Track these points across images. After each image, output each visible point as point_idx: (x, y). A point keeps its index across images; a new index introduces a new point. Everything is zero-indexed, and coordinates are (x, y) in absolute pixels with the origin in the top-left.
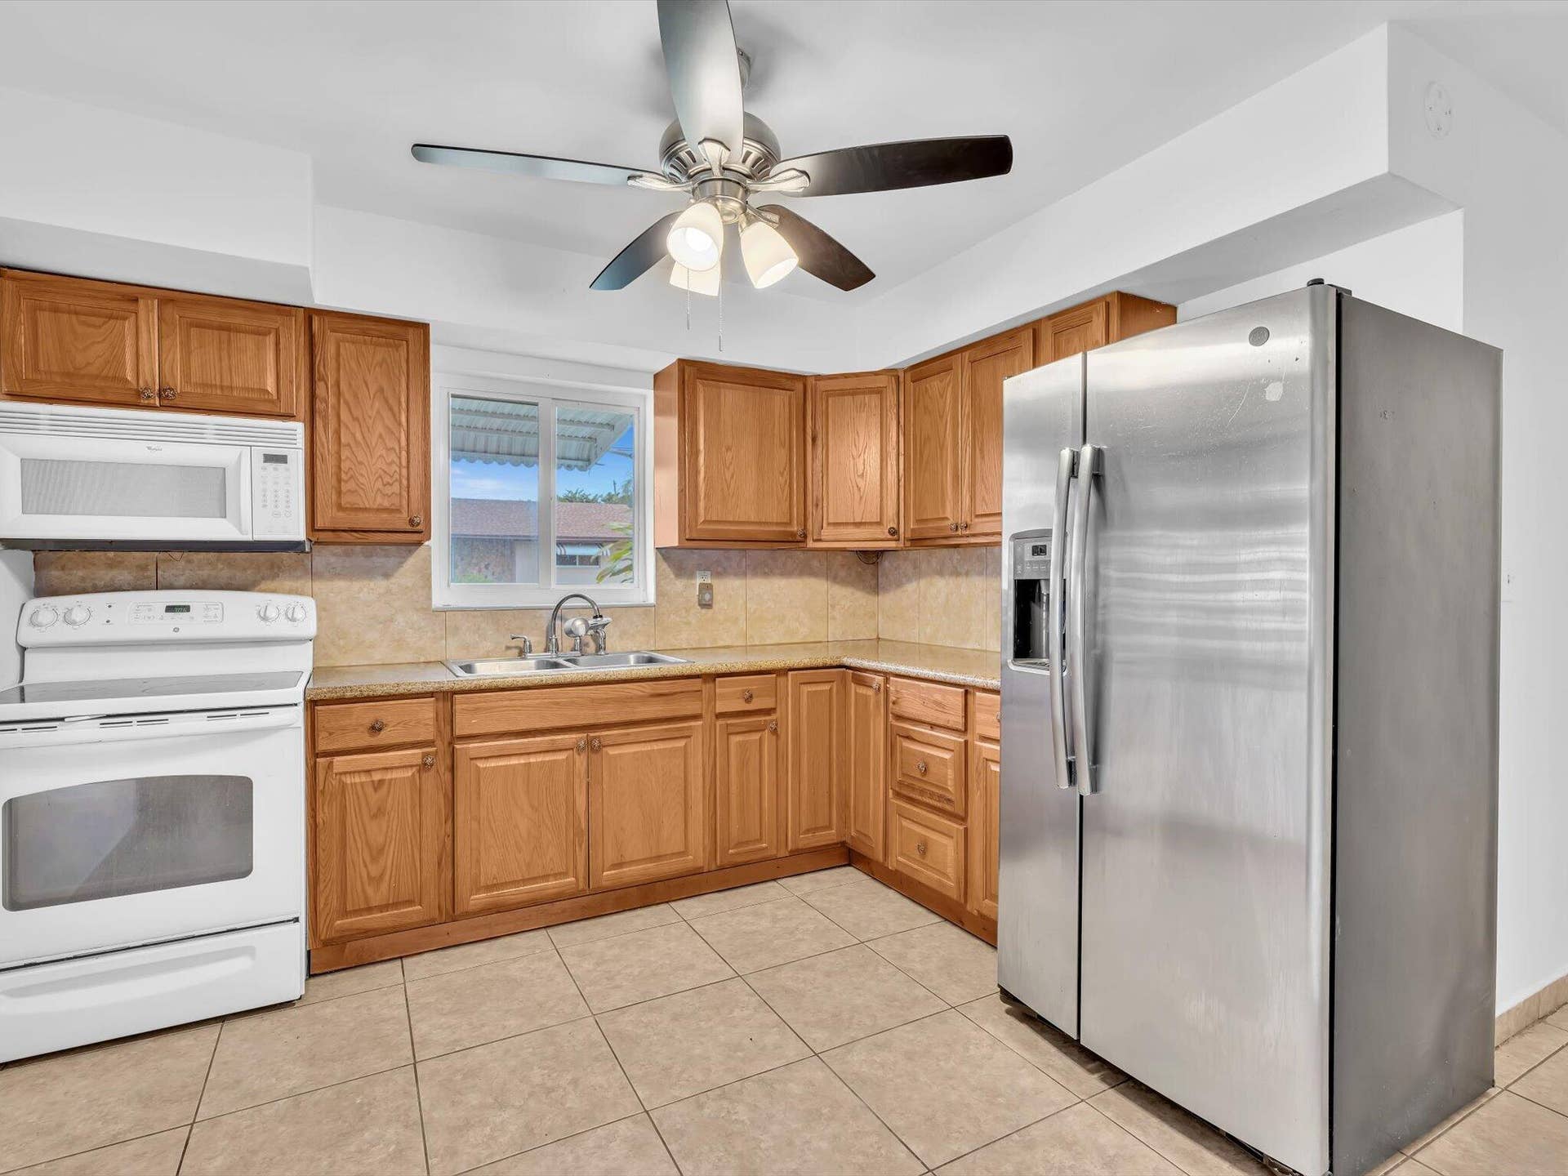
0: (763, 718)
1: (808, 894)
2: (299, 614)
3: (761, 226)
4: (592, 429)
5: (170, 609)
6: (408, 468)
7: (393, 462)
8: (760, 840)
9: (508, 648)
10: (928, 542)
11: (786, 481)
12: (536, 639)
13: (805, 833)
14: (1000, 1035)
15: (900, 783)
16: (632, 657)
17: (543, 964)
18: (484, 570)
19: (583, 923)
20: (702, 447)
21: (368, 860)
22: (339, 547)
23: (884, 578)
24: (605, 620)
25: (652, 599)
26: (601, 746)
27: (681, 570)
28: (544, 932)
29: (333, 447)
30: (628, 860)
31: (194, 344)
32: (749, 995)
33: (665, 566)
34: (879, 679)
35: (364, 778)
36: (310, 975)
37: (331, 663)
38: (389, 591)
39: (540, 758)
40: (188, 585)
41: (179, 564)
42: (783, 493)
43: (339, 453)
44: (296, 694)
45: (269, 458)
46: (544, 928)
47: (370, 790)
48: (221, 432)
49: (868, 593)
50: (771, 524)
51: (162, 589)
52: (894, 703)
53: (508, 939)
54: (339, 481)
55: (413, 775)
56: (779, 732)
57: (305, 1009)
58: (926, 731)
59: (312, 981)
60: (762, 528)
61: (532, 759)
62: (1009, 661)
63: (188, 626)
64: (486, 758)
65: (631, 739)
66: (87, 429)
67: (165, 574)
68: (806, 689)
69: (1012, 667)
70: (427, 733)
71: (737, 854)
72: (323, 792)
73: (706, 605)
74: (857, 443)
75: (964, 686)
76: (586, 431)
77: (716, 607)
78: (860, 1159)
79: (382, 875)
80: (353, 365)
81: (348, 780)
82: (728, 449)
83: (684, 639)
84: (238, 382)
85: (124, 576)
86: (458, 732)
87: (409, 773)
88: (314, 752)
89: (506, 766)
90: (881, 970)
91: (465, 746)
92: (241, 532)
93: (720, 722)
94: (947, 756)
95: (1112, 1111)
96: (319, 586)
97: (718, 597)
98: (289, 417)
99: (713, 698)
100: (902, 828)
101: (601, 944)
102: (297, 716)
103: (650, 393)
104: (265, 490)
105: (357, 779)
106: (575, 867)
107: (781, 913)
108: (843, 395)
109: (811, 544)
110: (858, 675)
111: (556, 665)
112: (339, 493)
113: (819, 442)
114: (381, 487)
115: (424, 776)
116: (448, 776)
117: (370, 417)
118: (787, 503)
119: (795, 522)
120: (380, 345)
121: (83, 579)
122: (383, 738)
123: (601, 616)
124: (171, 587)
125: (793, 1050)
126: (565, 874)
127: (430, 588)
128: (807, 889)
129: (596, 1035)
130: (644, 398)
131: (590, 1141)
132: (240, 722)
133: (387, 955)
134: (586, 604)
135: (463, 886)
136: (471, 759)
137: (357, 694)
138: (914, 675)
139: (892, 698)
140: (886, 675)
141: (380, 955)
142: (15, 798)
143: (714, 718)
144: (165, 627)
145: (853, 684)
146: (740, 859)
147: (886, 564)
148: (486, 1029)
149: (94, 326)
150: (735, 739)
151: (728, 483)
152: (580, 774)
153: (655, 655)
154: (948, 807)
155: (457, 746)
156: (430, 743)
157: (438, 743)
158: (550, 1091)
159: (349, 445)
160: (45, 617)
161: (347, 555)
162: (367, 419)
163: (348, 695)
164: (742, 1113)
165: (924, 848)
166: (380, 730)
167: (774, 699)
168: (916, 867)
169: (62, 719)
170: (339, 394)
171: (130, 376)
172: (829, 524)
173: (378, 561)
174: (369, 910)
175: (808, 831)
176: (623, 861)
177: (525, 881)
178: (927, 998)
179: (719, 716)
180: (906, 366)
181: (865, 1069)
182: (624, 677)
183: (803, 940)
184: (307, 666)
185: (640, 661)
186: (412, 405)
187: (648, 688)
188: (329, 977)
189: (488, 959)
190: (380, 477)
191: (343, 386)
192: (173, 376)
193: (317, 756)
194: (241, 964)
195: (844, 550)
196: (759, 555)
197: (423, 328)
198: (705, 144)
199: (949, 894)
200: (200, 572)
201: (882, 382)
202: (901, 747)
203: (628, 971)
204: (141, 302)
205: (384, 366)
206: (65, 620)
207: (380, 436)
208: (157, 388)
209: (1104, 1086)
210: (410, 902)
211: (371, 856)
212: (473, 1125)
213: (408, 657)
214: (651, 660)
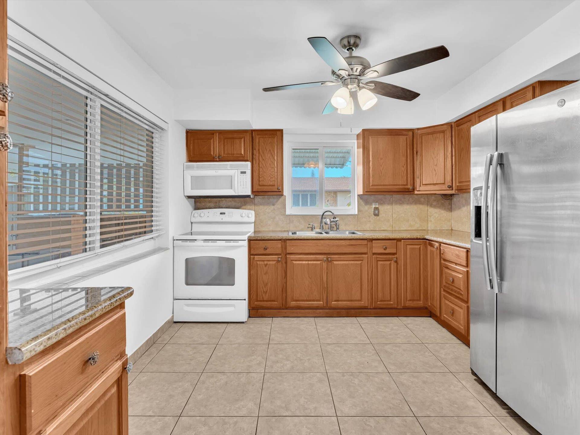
0: (391, 256)
1: (408, 324)
2: (250, 216)
3: (364, 90)
4: (342, 154)
5: (221, 213)
6: (277, 173)
7: (273, 171)
8: (390, 300)
9: (308, 228)
10: (464, 191)
11: (405, 169)
12: (316, 225)
13: (409, 301)
14: (468, 386)
15: (445, 286)
16: (347, 232)
17: (310, 327)
18: (327, 202)
19: (326, 318)
20: (371, 159)
21: (263, 286)
22: (261, 196)
23: (454, 205)
24: (337, 219)
25: (356, 213)
26: (331, 261)
27: (367, 202)
28: (313, 318)
29: (257, 168)
30: (340, 299)
31: (226, 143)
32: (372, 350)
33: (361, 201)
34: (437, 244)
35: (262, 263)
36: (249, 317)
37: (259, 230)
38: (274, 209)
39: (312, 262)
40: (226, 207)
41: (224, 202)
42: (404, 174)
43: (259, 170)
44: (246, 237)
45: (242, 173)
46: (314, 317)
47: (264, 266)
48: (231, 166)
49: (447, 211)
50: (399, 185)
51: (220, 208)
52: (442, 254)
53: (303, 318)
54: (259, 177)
55: (275, 263)
56: (398, 262)
57: (247, 325)
58: (454, 266)
59: (250, 318)
60: (397, 187)
61: (310, 262)
62: (473, 238)
63: (225, 218)
64: (296, 260)
65: (342, 259)
66: (202, 168)
67: (221, 204)
68: (409, 247)
69: (474, 241)
70: (279, 251)
71: (380, 304)
72: (252, 265)
73: (376, 215)
74: (434, 152)
75: (467, 248)
76: (341, 155)
77: (380, 216)
78: (391, 405)
79: (267, 291)
80: (263, 144)
81: (258, 263)
82: (381, 159)
83: (368, 227)
84: (235, 153)
85: (212, 205)
86: (288, 252)
87: (274, 263)
88: (250, 254)
89: (301, 263)
90: (427, 353)
91: (290, 256)
92: (235, 193)
93: (374, 256)
94: (461, 276)
95: (506, 424)
96: (256, 208)
97: (381, 212)
98: (247, 161)
99: (372, 247)
100: (445, 304)
101: (330, 325)
102: (246, 243)
103: (356, 141)
104: (241, 181)
105: (261, 263)
106: (323, 299)
107: (395, 328)
108: (429, 134)
109: (416, 192)
110: (430, 242)
111: (321, 233)
112: (259, 181)
113: (419, 154)
114: (270, 179)
115: (278, 264)
116: (285, 265)
117: (267, 159)
118: (406, 177)
119: (409, 184)
120: (270, 138)
121: (204, 206)
122: (268, 252)
123: (335, 218)
124: (222, 208)
125: (381, 369)
126: (319, 301)
127: (285, 208)
128: (409, 322)
129: (319, 349)
130: (354, 143)
131: (308, 375)
132: (232, 244)
133: (269, 316)
134: (331, 214)
135: (289, 299)
136: (291, 260)
137: (261, 238)
138: (448, 243)
139: (442, 252)
140: (440, 243)
141: (267, 316)
142: (188, 258)
143: (372, 254)
144: (219, 218)
145: (429, 246)
146: (382, 306)
147: (455, 199)
148: (289, 340)
149: (205, 142)
150: (380, 263)
151: (381, 171)
152: (324, 269)
153: (356, 232)
154: (461, 297)
155: (287, 256)
156: (280, 254)
157: (282, 254)
158: (301, 360)
159: (262, 167)
160: (196, 215)
161: (263, 198)
162: (266, 159)
163: (258, 238)
164: (356, 381)
165: (453, 313)
166: (266, 249)
167: (396, 250)
168: (450, 319)
169: (196, 240)
170: (259, 153)
171: (212, 153)
172: (423, 185)
173: (271, 200)
174: (264, 301)
175: (410, 300)
176: (339, 300)
177: (307, 301)
178: (442, 367)
179: (374, 254)
180: (455, 121)
181: (405, 381)
182: (339, 238)
183: (400, 338)
184: (253, 230)
185: (350, 233)
186: (278, 155)
187: (348, 242)
188: (254, 318)
189: (295, 322)
190: (270, 176)
191: (260, 150)
192: (221, 153)
193: (251, 255)
194: (232, 309)
195: (435, 194)
196: (397, 197)
197: (281, 131)
198: (339, 71)
199: (461, 331)
200: (228, 204)
201: (445, 127)
202: (445, 272)
203: (335, 334)
204: (215, 134)
205: (271, 143)
206: (200, 216)
207: (270, 164)
208: (218, 156)
209: (507, 415)
210: (274, 301)
211: (264, 285)
212: (279, 363)
213: (279, 229)
214: (353, 233)
